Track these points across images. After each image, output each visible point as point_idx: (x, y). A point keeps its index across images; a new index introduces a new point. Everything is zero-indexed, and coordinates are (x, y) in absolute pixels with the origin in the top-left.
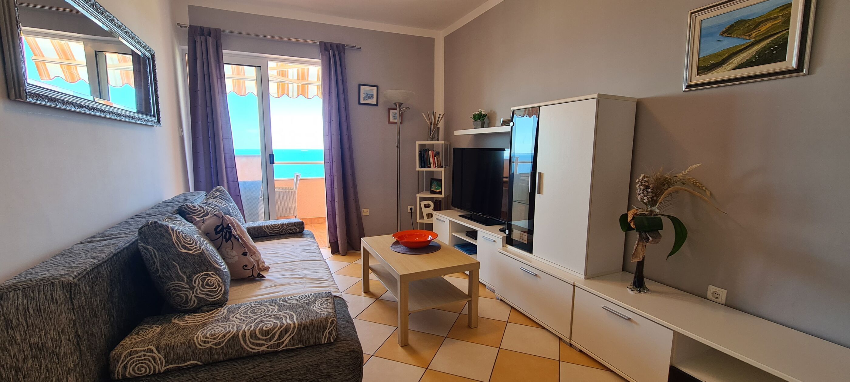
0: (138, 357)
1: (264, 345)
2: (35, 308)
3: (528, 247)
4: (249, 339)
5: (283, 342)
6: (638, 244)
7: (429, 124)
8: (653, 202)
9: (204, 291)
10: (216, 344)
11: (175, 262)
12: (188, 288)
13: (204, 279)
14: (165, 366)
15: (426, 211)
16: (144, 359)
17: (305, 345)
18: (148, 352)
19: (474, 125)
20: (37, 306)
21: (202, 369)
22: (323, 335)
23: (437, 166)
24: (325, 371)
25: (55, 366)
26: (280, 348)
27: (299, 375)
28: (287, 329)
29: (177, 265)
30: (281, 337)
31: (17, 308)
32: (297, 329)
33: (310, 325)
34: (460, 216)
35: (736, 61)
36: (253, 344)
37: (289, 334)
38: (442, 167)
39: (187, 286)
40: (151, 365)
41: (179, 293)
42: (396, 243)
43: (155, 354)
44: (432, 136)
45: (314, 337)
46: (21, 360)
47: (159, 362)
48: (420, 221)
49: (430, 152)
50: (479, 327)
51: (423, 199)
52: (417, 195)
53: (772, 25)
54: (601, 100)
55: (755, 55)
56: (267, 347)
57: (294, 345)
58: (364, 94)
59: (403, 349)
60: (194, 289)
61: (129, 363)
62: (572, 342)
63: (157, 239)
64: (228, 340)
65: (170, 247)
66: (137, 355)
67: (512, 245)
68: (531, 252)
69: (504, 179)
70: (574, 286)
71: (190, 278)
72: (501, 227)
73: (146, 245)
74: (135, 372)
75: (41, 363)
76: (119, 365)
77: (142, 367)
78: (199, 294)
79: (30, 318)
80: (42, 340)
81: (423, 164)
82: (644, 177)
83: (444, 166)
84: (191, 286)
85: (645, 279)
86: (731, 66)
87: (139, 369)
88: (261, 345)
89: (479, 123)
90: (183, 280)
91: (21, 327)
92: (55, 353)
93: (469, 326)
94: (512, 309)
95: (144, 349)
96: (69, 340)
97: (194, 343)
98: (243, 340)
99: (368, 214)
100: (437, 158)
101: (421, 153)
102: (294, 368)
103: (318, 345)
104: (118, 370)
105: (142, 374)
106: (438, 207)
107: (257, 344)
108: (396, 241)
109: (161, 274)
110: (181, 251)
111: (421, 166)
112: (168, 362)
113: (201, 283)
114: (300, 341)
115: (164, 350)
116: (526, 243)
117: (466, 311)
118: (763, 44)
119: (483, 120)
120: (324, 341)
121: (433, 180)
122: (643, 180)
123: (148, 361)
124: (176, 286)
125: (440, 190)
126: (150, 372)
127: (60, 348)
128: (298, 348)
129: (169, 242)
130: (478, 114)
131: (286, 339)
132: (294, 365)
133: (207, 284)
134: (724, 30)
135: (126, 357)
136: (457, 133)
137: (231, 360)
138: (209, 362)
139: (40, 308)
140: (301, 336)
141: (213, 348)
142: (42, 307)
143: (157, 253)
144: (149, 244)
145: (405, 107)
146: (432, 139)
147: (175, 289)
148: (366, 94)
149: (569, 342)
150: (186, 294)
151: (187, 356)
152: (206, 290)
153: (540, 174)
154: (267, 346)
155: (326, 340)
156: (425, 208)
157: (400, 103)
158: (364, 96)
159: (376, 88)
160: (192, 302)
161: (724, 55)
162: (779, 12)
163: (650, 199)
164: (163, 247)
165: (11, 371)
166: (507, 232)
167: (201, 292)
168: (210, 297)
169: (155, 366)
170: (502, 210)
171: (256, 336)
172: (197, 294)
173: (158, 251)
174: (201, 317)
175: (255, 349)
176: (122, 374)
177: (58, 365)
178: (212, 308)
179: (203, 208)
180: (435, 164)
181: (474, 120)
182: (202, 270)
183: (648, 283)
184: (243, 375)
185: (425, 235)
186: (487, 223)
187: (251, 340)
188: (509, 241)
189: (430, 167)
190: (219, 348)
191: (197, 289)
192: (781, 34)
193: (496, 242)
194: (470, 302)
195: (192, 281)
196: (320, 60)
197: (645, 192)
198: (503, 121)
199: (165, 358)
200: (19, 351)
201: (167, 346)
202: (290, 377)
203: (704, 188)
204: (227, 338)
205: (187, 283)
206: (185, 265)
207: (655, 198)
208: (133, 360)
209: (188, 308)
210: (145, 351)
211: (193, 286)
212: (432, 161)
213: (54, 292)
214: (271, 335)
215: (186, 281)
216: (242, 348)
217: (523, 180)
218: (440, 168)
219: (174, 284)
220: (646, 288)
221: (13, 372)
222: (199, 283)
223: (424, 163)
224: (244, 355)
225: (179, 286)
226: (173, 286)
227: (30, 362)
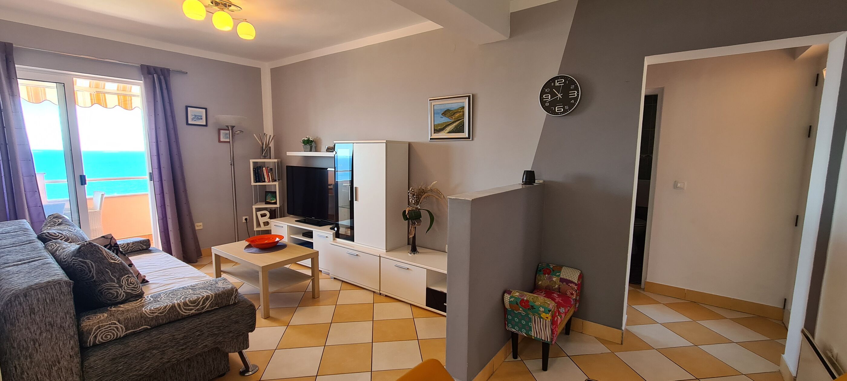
0: (105, 329)
1: (194, 309)
2: (51, 299)
3: (351, 238)
4: (183, 307)
5: (206, 306)
6: (411, 227)
7: (261, 144)
8: (417, 203)
9: (130, 288)
10: (160, 313)
11: (108, 269)
12: (118, 287)
13: (127, 280)
14: (125, 332)
15: (262, 220)
16: (110, 330)
17: (219, 306)
18: (112, 325)
19: (304, 148)
20: (52, 297)
21: (151, 330)
22: (231, 298)
23: (271, 180)
24: (234, 319)
25: (62, 335)
26: (203, 311)
27: (219, 324)
28: (207, 298)
29: (109, 271)
30: (204, 303)
31: (38, 300)
32: (214, 297)
33: (222, 293)
34: (296, 221)
35: (449, 129)
36: (186, 309)
37: (209, 300)
38: (276, 181)
39: (117, 285)
40: (115, 333)
41: (111, 291)
42: (248, 247)
43: (118, 325)
44: (265, 154)
45: (225, 301)
46: (38, 334)
47: (121, 330)
48: (257, 229)
49: (264, 168)
50: (320, 297)
51: (258, 210)
52: (253, 206)
53: (459, 115)
54: (388, 143)
55: (454, 128)
56: (195, 311)
57: (212, 307)
58: (192, 115)
59: (267, 320)
60: (122, 287)
61: (99, 334)
62: (381, 292)
63: (94, 254)
64: (168, 310)
65: (104, 259)
66: (104, 328)
67: (339, 238)
68: (353, 241)
69: (329, 187)
70: (380, 257)
71: (118, 279)
72: (331, 226)
73: (85, 259)
74: (104, 340)
75: (52, 334)
76: (91, 336)
77: (109, 335)
78: (126, 289)
79: (47, 306)
80: (54, 319)
81: (257, 179)
82: (412, 189)
83: (278, 180)
84: (121, 285)
85: (417, 247)
86: (447, 131)
87: (106, 337)
88: (191, 310)
89: (308, 147)
90: (114, 282)
91: (40, 313)
92: (62, 327)
93: (314, 297)
94: (343, 282)
95: (109, 323)
96: (71, 318)
97: (145, 315)
98: (179, 308)
99: (201, 228)
100: (271, 174)
101: (255, 170)
102: (215, 320)
103: (228, 306)
104: (90, 339)
105: (107, 340)
106: (273, 215)
107: (188, 309)
108: (248, 245)
109: (97, 279)
110: (111, 261)
111: (256, 181)
112: (127, 329)
113: (127, 282)
114: (216, 304)
115: (124, 322)
116: (350, 235)
117: (310, 288)
118: (457, 123)
119: (311, 144)
120: (232, 302)
121: (267, 193)
122: (411, 190)
123: (113, 330)
124: (109, 286)
125: (275, 201)
126: (113, 337)
127: (66, 323)
128: (215, 309)
129: (102, 256)
130: (307, 140)
131: (208, 304)
132: (215, 318)
133: (131, 283)
134: (443, 112)
135: (96, 330)
136: (289, 154)
137: (170, 322)
138: (156, 325)
139: (54, 298)
140: (218, 301)
141: (159, 315)
142: (56, 298)
143: (93, 265)
144: (87, 259)
145: (239, 131)
146: (265, 157)
147: (108, 289)
148: (194, 115)
149: (379, 292)
150: (116, 291)
151: (140, 323)
152: (131, 287)
153: (356, 188)
154: (195, 309)
155: (233, 302)
156: (262, 217)
157: (232, 126)
158: (192, 118)
159: (204, 110)
160: (122, 296)
161: (444, 125)
162: (461, 109)
163: (415, 201)
164: (98, 259)
165: (30, 343)
166: (336, 229)
167: (128, 288)
168: (134, 292)
169: (118, 333)
170: (329, 213)
171: (187, 304)
172: (125, 290)
173: (94, 263)
174: (134, 304)
175: (187, 313)
176: (93, 342)
177: (64, 335)
178: (137, 298)
179: (63, 235)
180: (269, 179)
181: (303, 145)
182: (126, 274)
183: (418, 249)
184: (182, 328)
185: (273, 238)
186: (319, 224)
187: (184, 307)
188: (338, 235)
189: (265, 182)
190: (163, 315)
191: (124, 287)
192: (460, 121)
193: (328, 237)
194: (313, 281)
195: (121, 282)
196: (142, 82)
197: (413, 197)
198: (327, 148)
199: (125, 327)
200: (37, 329)
201: (125, 319)
202: (213, 326)
203: (441, 194)
204: (168, 308)
205: (117, 283)
206: (114, 271)
207: (418, 200)
208: (101, 331)
209: (118, 301)
210: (110, 324)
211: (122, 285)
212: (266, 176)
213: (62, 288)
214: (197, 302)
215: (116, 282)
216: (179, 313)
217: (345, 186)
218: (274, 182)
219: (107, 285)
220: (418, 251)
221: (32, 343)
222: (125, 283)
223: (259, 177)
224: (180, 318)
225: (111, 286)
226: (106, 287)
227: (44, 335)
